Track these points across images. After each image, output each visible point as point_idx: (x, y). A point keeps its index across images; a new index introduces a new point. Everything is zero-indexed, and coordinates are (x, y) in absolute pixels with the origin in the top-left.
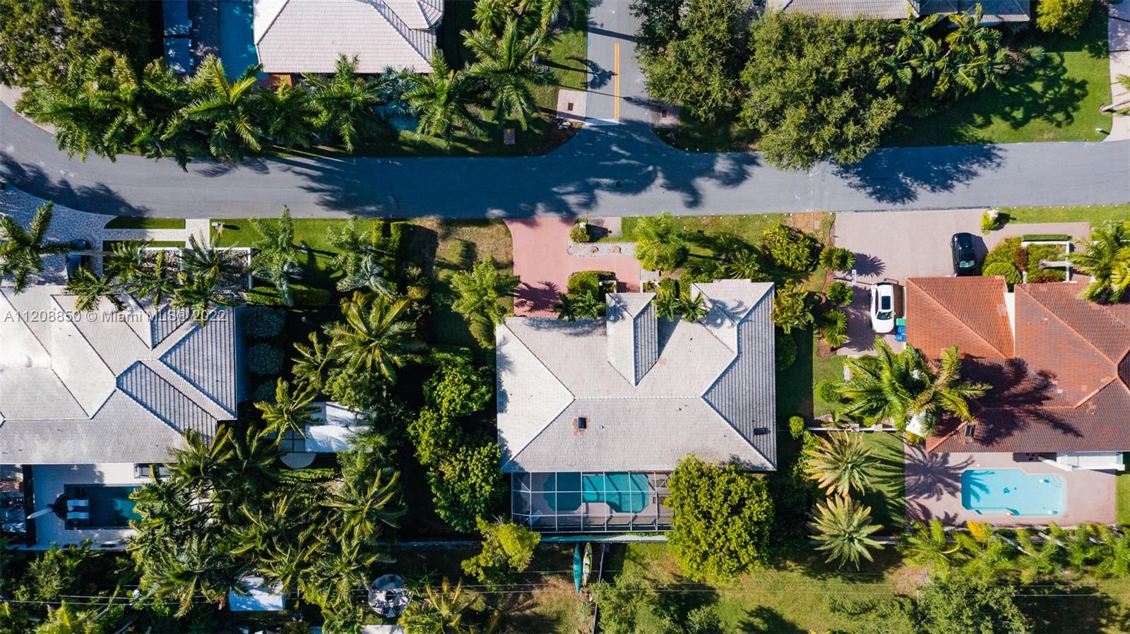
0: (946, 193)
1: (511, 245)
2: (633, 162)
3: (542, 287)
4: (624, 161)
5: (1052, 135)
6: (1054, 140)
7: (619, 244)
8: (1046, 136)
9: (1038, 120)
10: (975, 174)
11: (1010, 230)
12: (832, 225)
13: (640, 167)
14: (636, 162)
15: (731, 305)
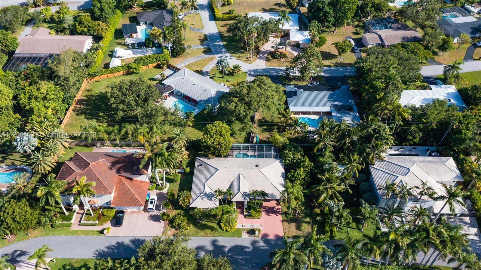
0: (119, 242)
1: (284, 229)
2: (237, 257)
3: (271, 214)
4: (240, 257)
5: (73, 261)
6: (72, 259)
7: (243, 228)
8: (76, 260)
9: (76, 266)
10: (106, 247)
11: (100, 228)
12: (164, 232)
13: (233, 255)
14: (235, 257)
15: (205, 199)
